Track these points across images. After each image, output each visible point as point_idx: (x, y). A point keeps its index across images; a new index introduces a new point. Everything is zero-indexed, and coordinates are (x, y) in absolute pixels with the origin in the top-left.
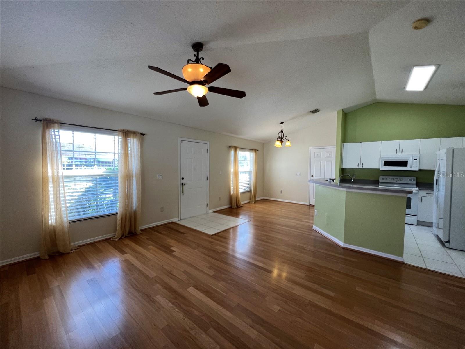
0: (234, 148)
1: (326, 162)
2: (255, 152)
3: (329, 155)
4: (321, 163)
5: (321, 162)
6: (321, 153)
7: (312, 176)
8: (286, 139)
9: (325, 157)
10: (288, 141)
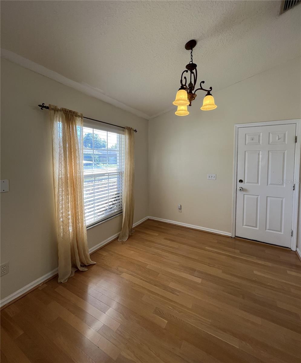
0: (62, 113)
1: (270, 153)
2: (130, 134)
3: (279, 139)
4: (260, 156)
5: (259, 154)
6: (259, 136)
7: (241, 181)
8: (202, 89)
9: (269, 144)
10: (209, 94)
